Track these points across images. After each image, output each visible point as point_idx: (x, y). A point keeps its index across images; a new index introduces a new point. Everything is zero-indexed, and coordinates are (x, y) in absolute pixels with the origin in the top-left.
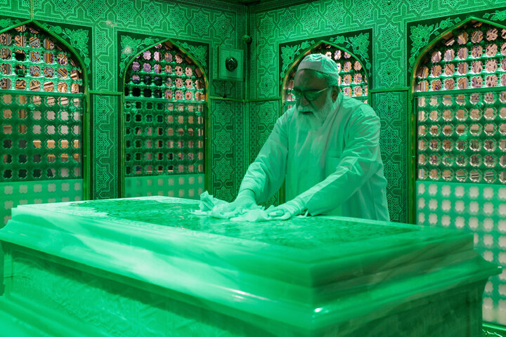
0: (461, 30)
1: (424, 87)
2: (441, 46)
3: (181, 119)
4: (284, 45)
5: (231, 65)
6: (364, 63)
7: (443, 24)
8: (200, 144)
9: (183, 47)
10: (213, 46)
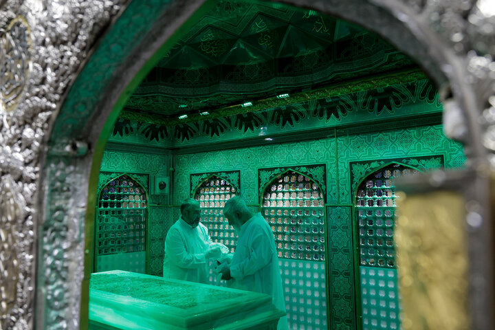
0: (285, 175)
1: (268, 204)
2: (276, 182)
3: (132, 219)
4: (193, 175)
5: (162, 186)
6: (236, 189)
8: (143, 234)
9: (134, 177)
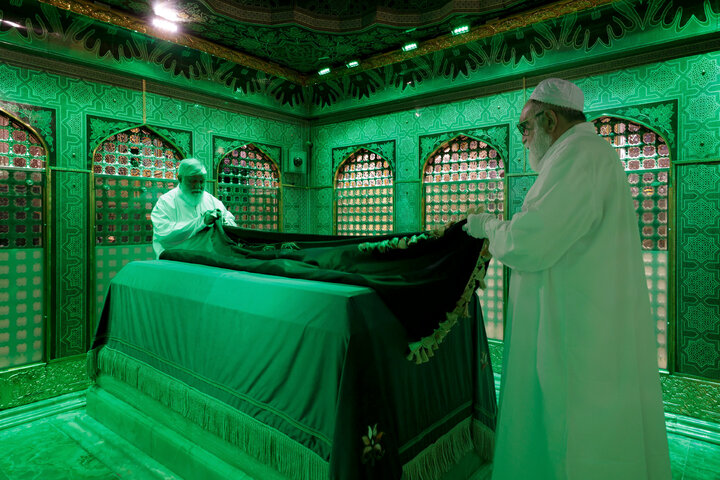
0: (454, 142)
1: (430, 180)
2: (441, 152)
3: (261, 200)
4: (335, 149)
5: (298, 163)
6: (390, 162)
7: (443, 137)
8: (275, 218)
9: (262, 149)
10: (285, 148)
